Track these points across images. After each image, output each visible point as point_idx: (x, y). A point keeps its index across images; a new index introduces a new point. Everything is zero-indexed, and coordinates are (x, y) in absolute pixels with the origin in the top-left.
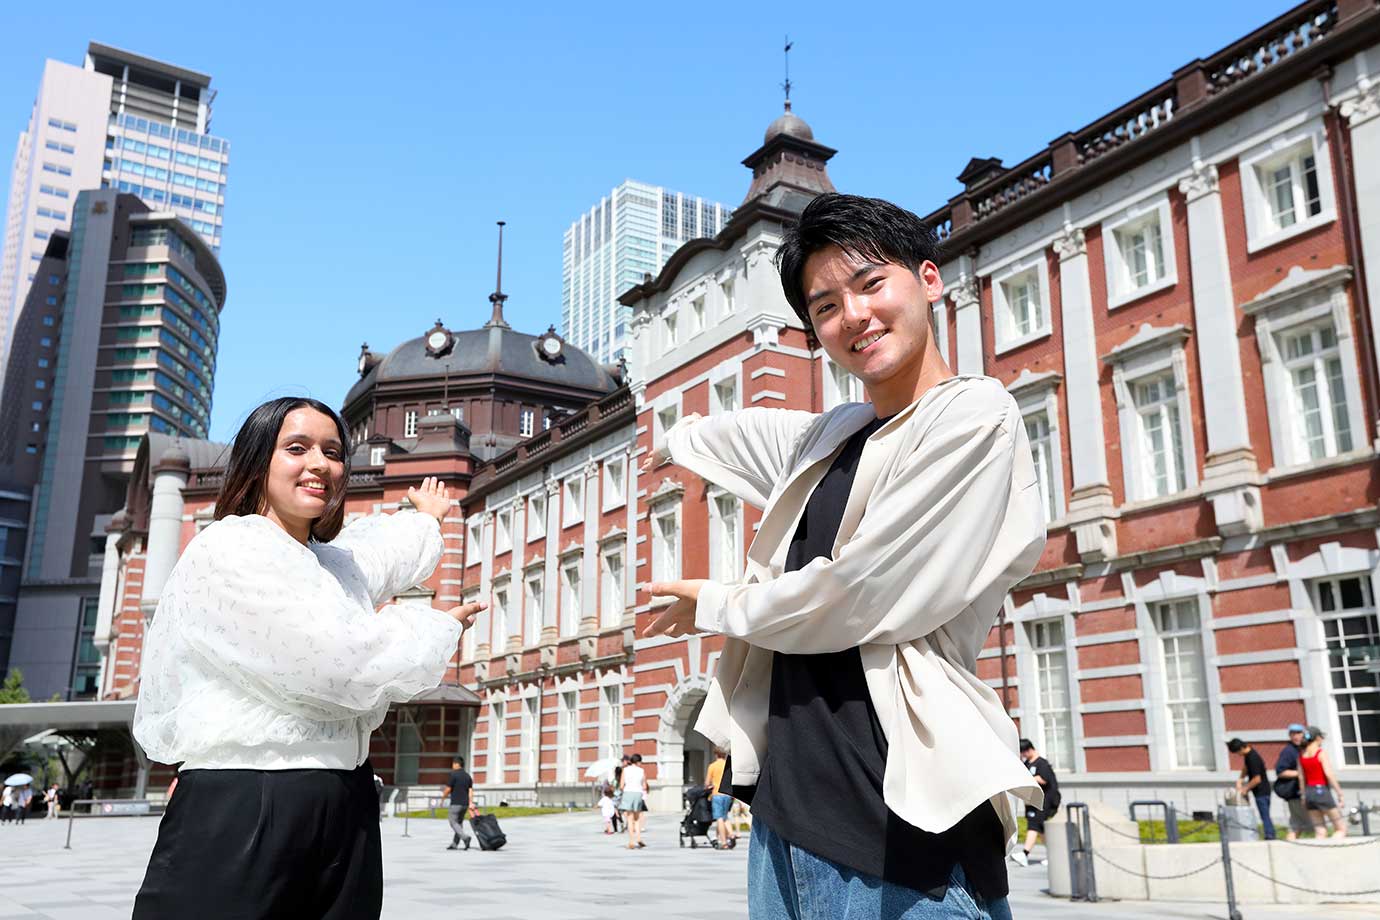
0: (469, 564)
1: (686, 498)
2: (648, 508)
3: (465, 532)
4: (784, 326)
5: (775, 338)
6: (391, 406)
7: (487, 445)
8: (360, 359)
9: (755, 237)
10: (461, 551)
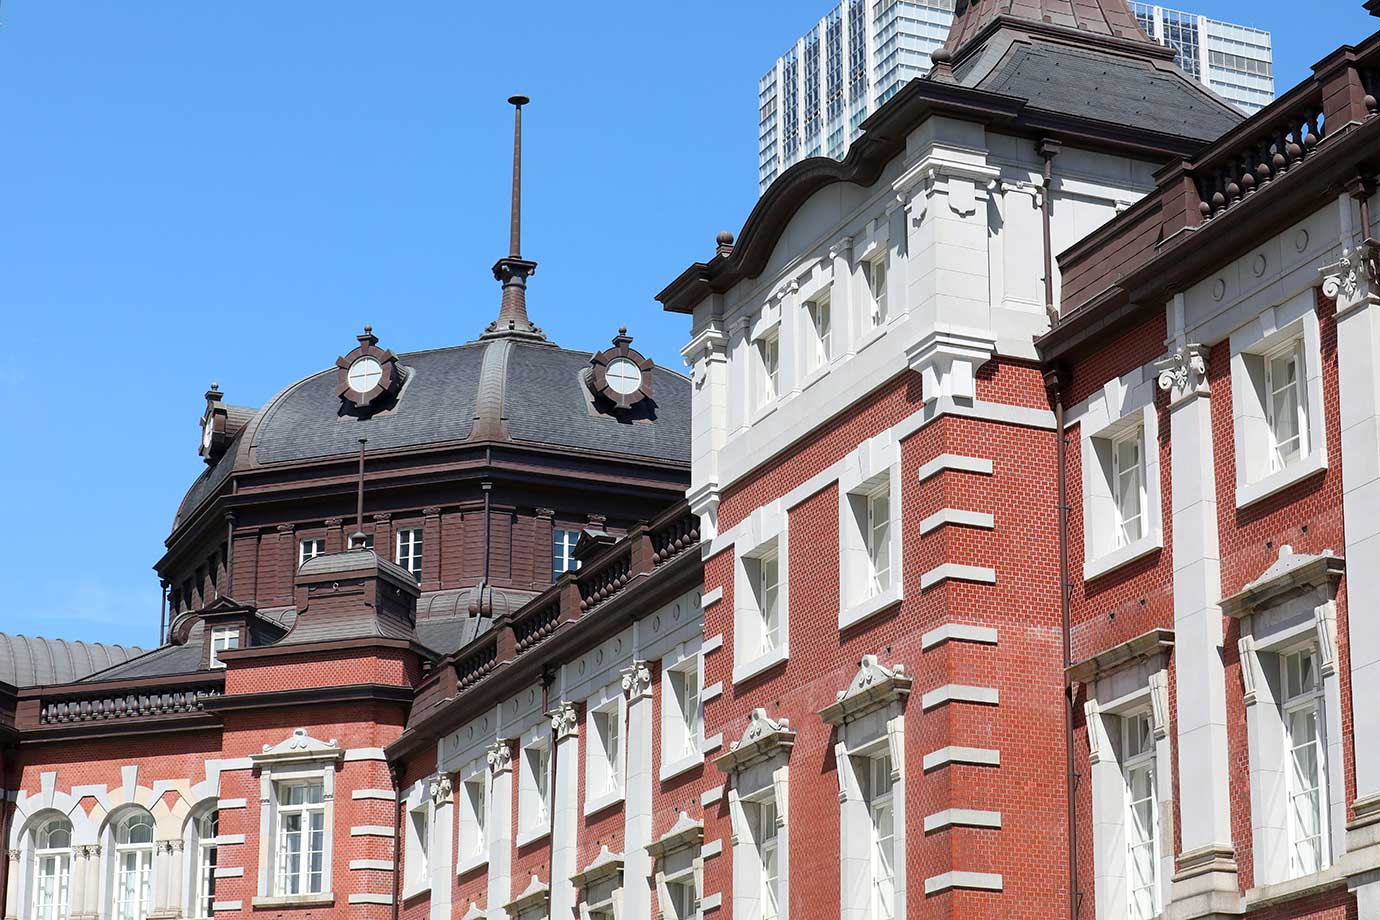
0: (407, 894)
1: (796, 756)
2: (725, 778)
3: (399, 823)
4: (987, 356)
5: (967, 385)
6: (264, 531)
7: (473, 615)
8: (204, 424)
9: (921, 156)
10: (390, 865)
